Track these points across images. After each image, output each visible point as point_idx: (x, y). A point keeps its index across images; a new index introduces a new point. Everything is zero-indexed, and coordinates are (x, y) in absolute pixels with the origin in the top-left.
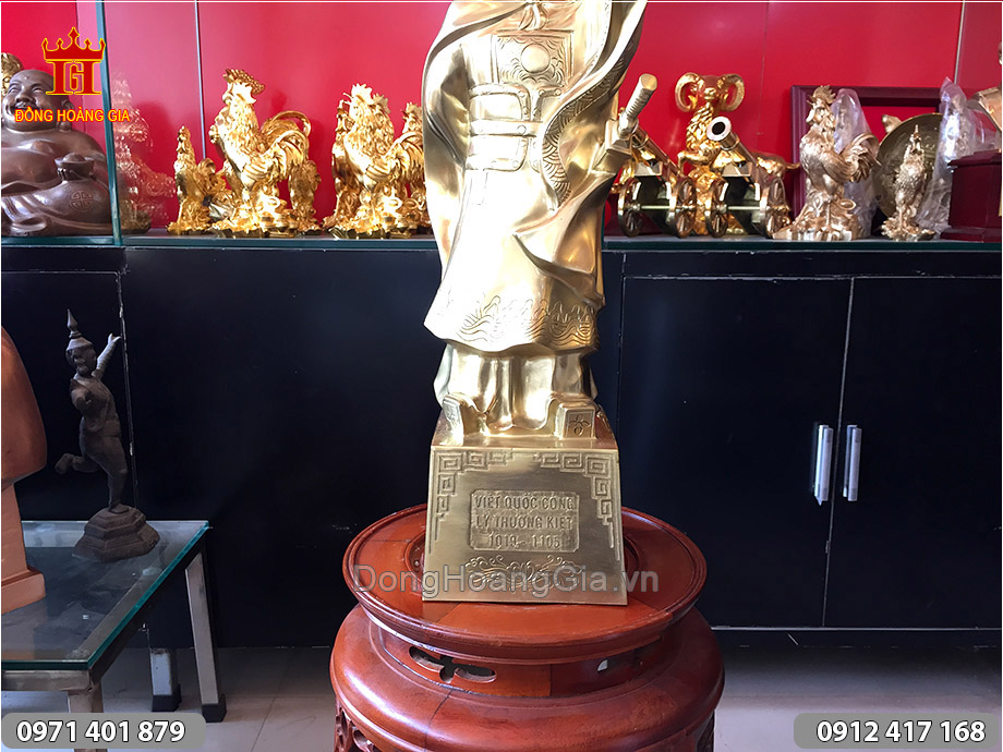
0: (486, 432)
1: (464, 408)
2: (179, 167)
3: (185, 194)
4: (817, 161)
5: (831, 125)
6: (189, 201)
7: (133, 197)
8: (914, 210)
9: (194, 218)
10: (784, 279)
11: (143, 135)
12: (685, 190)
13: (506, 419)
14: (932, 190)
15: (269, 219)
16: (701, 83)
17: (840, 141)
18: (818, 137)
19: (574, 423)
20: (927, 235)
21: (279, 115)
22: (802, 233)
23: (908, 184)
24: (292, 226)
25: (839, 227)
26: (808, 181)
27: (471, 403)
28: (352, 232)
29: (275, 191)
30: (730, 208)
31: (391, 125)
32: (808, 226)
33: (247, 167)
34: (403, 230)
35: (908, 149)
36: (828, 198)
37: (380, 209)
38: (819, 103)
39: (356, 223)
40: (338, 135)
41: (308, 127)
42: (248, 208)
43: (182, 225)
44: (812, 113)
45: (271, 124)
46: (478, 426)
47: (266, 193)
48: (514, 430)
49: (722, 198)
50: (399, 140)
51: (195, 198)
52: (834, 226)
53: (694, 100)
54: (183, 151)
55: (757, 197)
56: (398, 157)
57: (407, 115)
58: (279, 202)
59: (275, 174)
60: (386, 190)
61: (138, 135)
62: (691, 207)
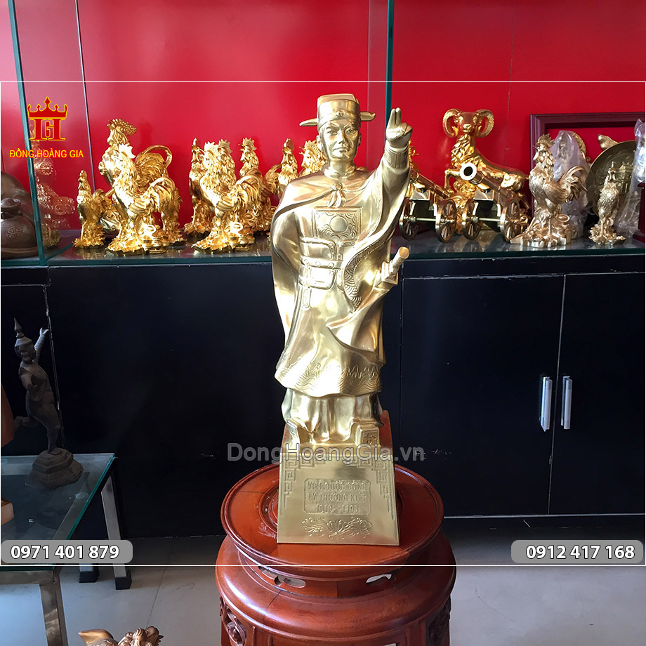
0: (313, 442)
1: (300, 429)
2: (81, 198)
3: (85, 218)
4: (540, 189)
5: (551, 163)
6: (88, 223)
7: (47, 221)
8: (612, 221)
9: (92, 234)
10: (516, 277)
11: (50, 170)
12: (447, 208)
13: (326, 435)
14: (629, 200)
15: (148, 241)
16: (461, 118)
17: (560, 168)
18: (541, 172)
19: (367, 438)
20: (620, 241)
21: (149, 149)
22: (531, 242)
23: (606, 203)
24: (164, 245)
25: (557, 235)
26: (535, 201)
27: (304, 425)
28: (208, 250)
29: (151, 219)
30: (480, 219)
31: (233, 162)
32: (534, 236)
33: (132, 206)
34: (244, 245)
35: (607, 180)
36: (549, 214)
37: (227, 230)
38: (542, 148)
39: (211, 241)
40: (193, 165)
41: (170, 158)
42: (133, 232)
43: (84, 241)
44: (537, 154)
45: (143, 157)
46: (309, 438)
47: (146, 222)
48: (331, 441)
49: (474, 213)
50: (239, 182)
51: (92, 220)
52: (554, 234)
53: (456, 130)
54: (83, 189)
55: (499, 215)
56: (240, 195)
57: (243, 148)
58: (155, 228)
59: (151, 209)
60: (231, 216)
61: (46, 171)
62: (452, 221)
